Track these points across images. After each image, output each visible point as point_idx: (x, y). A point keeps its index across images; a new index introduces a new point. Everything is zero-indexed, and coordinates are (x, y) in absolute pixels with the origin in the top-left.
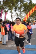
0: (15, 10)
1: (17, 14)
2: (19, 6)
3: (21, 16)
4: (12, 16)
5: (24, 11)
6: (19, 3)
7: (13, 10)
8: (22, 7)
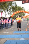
0: (7, 11)
1: (8, 13)
2: (9, 8)
3: (11, 14)
4: (5, 15)
5: (12, 11)
6: (9, 6)
7: (6, 11)
8: (11, 9)
